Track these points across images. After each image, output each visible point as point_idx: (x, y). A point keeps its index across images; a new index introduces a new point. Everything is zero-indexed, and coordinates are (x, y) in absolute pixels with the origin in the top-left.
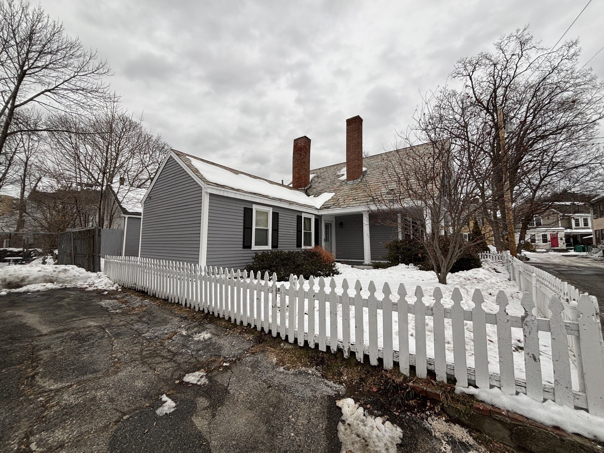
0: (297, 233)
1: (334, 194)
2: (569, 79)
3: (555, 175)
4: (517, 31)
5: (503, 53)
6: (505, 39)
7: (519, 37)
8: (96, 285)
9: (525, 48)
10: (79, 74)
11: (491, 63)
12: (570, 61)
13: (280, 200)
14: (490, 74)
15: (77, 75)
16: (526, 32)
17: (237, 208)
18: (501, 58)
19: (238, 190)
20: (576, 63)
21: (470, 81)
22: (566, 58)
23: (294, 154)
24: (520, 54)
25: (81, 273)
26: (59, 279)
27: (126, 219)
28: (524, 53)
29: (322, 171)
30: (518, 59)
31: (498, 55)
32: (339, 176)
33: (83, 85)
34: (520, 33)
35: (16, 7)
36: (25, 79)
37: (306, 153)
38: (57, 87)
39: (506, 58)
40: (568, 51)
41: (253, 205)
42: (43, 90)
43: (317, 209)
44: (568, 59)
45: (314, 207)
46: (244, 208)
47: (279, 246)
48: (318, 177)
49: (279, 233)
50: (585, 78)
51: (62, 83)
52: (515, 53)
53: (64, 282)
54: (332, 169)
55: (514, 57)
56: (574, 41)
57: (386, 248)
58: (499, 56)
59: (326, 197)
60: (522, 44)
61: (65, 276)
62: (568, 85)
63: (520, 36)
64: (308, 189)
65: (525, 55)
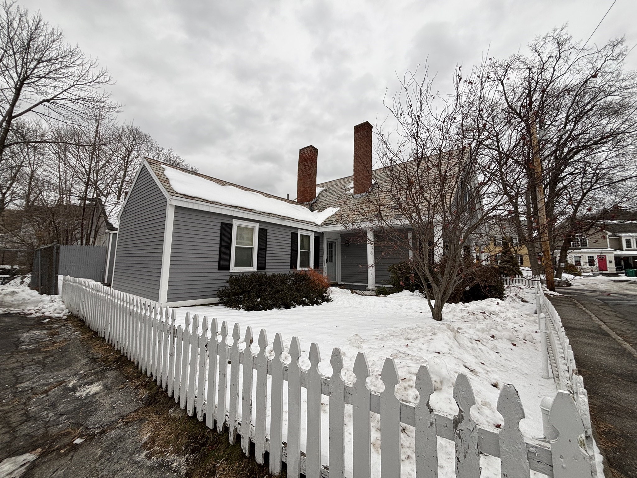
0: (291, 252)
1: (339, 208)
2: (614, 82)
3: (599, 189)
4: (554, 31)
5: (539, 55)
6: (540, 40)
7: (555, 37)
8: (43, 311)
9: (563, 49)
10: (79, 83)
11: (526, 67)
12: (615, 62)
13: (270, 214)
14: (525, 78)
15: (77, 84)
16: (564, 31)
17: (212, 223)
18: (536, 61)
19: (213, 203)
20: (622, 64)
21: (502, 86)
22: (610, 59)
23: (299, 165)
24: (558, 56)
25: (32, 296)
26: (5, 303)
27: (111, 235)
28: (562, 54)
29: (332, 184)
30: (556, 61)
31: (533, 58)
32: (347, 189)
33: (83, 94)
34: (557, 32)
35: (13, 13)
36: (23, 88)
37: (312, 165)
38: (56, 96)
39: (542, 61)
40: (612, 50)
41: (234, 220)
42: (41, 100)
43: (317, 225)
44: (613, 60)
45: (314, 223)
46: (222, 223)
47: (267, 267)
48: (326, 190)
49: (267, 252)
50: (633, 81)
51: (61, 93)
52: (552, 55)
53: (11, 307)
54: (342, 181)
55: (551, 60)
56: (620, 40)
57: (389, 271)
58: (534, 60)
59: (330, 212)
60: (560, 45)
61: (12, 299)
62: (613, 89)
63: (557, 37)
64: (314, 203)
65: (563, 57)
